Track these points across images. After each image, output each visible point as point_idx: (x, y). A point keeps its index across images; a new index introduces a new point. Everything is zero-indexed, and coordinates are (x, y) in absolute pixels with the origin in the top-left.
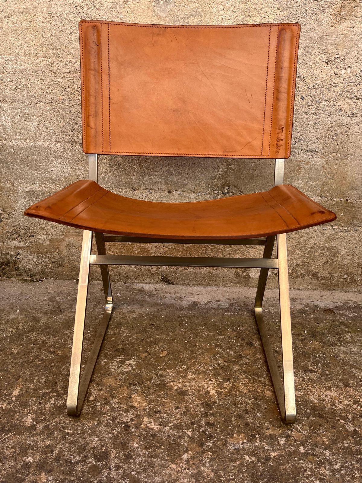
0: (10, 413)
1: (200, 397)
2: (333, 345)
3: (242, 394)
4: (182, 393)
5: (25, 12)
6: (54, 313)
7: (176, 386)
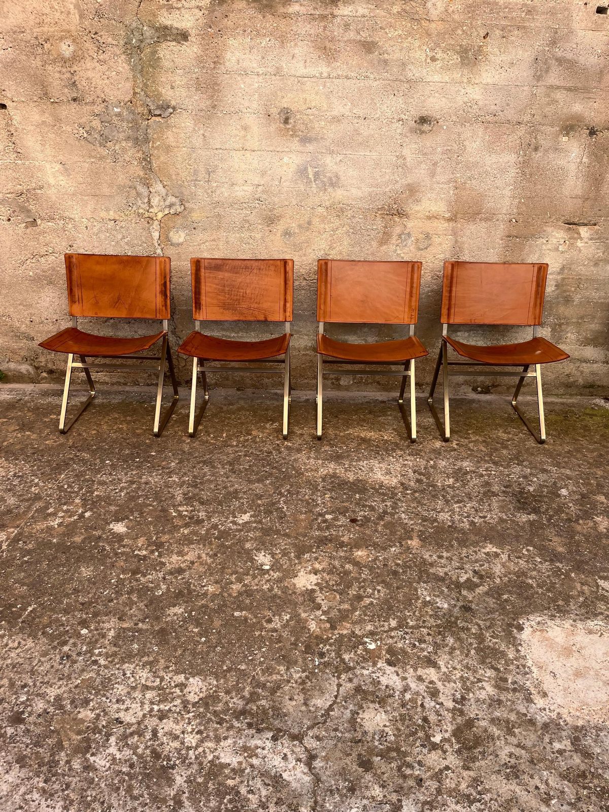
0: (225, 441)
1: (310, 435)
2: (380, 416)
3: (330, 434)
4: (302, 435)
5: (214, 240)
6: (229, 404)
7: (299, 432)
